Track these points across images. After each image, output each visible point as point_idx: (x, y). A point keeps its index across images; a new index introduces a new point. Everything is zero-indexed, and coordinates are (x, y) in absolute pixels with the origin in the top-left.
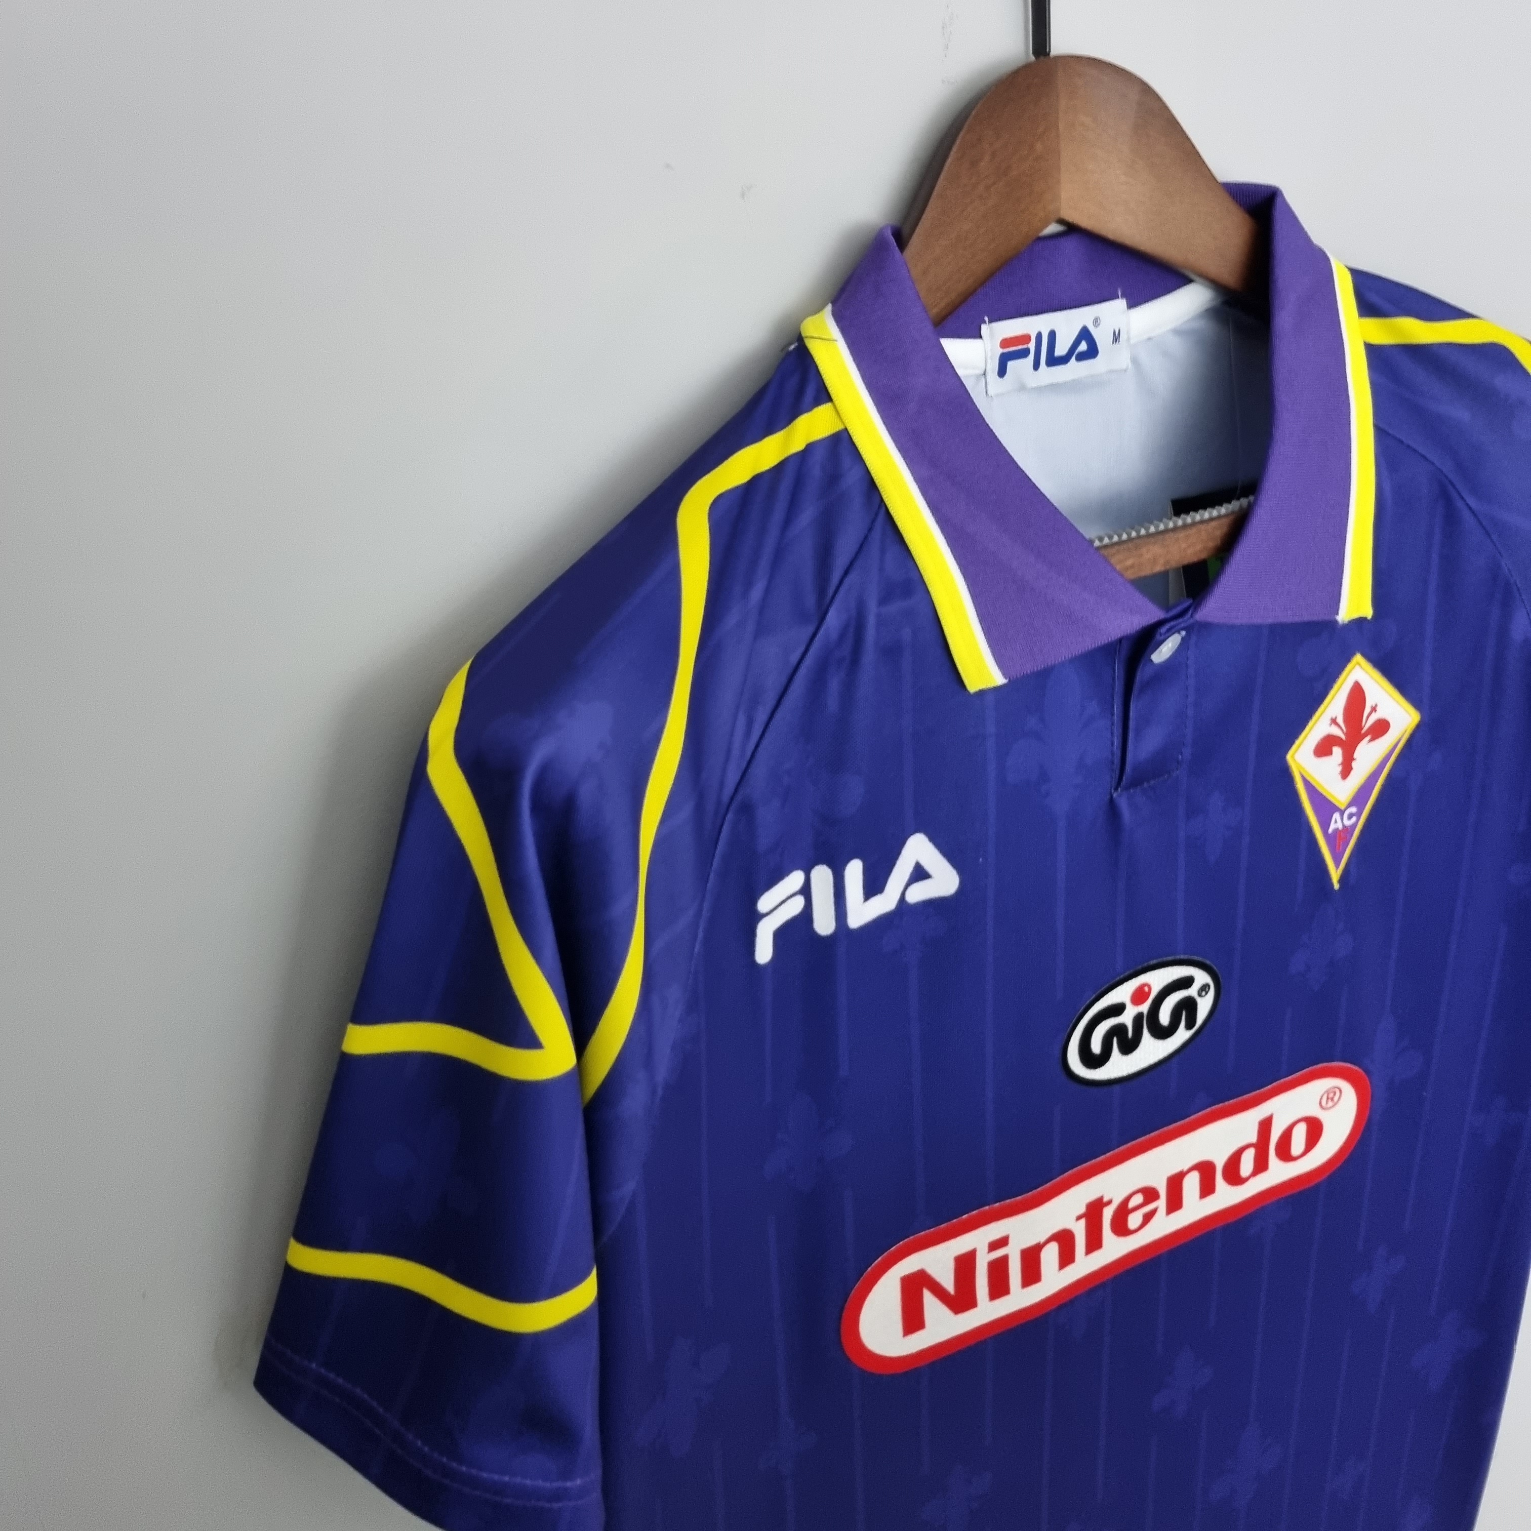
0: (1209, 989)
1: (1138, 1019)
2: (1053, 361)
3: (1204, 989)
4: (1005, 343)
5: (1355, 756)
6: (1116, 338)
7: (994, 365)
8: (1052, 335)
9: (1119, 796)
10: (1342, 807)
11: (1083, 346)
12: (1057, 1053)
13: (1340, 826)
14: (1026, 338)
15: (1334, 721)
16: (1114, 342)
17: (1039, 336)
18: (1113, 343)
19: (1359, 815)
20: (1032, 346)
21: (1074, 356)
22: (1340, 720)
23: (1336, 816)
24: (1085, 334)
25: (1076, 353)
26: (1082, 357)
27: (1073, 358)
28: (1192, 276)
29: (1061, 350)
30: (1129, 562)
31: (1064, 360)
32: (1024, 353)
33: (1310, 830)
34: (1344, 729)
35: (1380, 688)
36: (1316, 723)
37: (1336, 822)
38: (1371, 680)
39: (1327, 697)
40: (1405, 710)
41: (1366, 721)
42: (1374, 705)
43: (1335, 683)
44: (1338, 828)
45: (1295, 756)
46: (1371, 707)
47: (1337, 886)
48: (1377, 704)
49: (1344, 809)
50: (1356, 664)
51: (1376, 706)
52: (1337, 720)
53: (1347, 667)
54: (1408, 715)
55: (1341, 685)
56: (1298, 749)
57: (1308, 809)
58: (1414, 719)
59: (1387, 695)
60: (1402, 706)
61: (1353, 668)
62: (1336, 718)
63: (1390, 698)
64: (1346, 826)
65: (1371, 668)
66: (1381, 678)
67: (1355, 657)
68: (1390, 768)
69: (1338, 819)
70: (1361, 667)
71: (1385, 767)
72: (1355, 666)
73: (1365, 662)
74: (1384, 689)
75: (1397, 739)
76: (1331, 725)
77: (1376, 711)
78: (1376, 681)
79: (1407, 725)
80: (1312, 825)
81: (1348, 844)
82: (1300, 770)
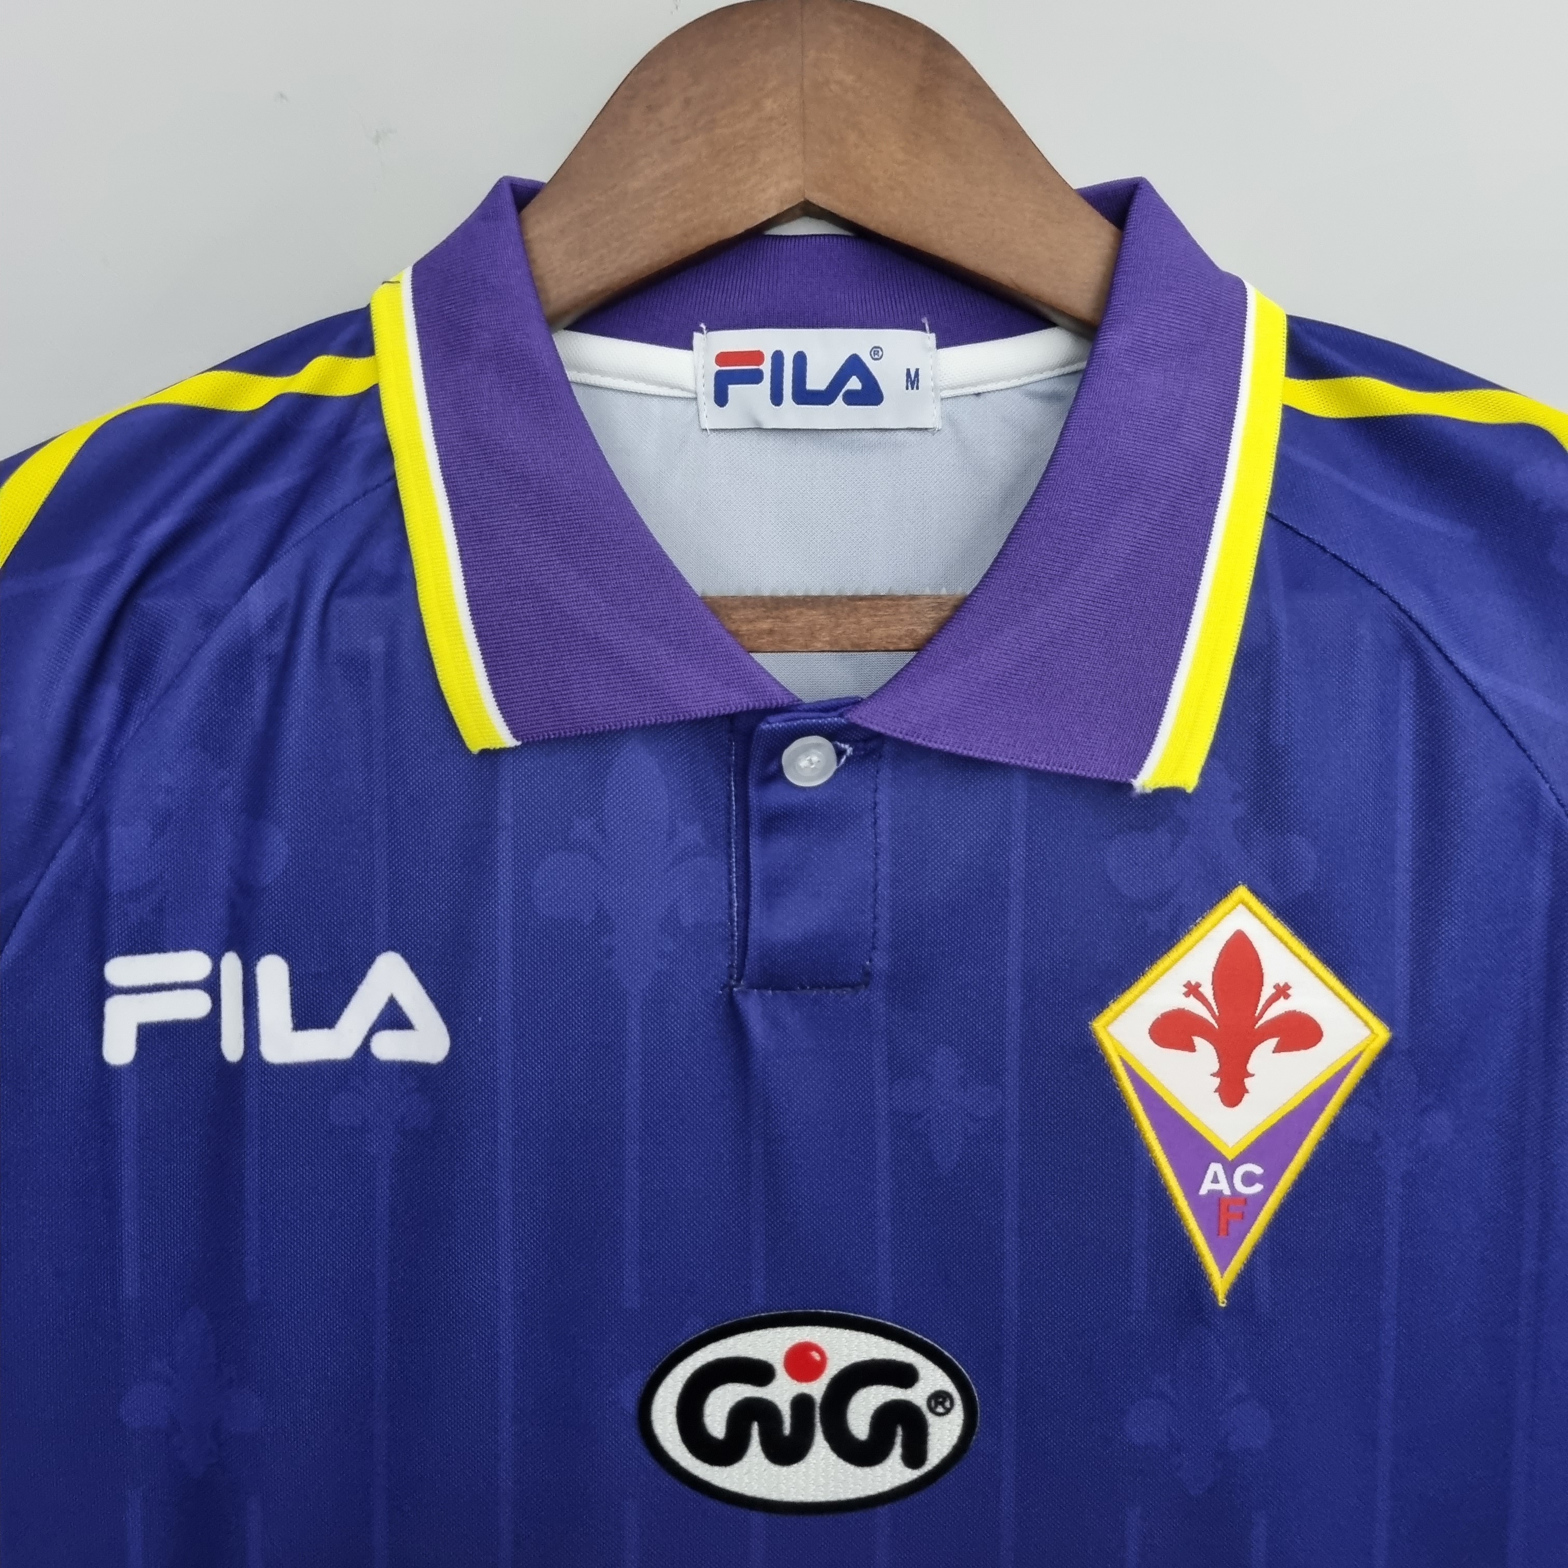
0: (952, 1404)
1: (802, 1404)
2: (804, 396)
3: (939, 1399)
4: (723, 358)
5: (1250, 1067)
6: (913, 380)
7: (707, 388)
8: (800, 360)
9: (744, 993)
10: (1230, 1155)
11: (854, 384)
12: (630, 1405)
13: (1223, 1187)
14: (757, 357)
15: (1193, 990)
16: (910, 388)
17: (778, 357)
18: (907, 388)
19: (1270, 1181)
20: (766, 367)
21: (841, 394)
22: (1207, 990)
23: (1216, 1168)
24: (854, 365)
25: (844, 391)
26: (853, 399)
27: (840, 398)
28: (1055, 318)
29: (817, 381)
30: (765, 625)
31: (824, 398)
32: (755, 377)
33: (1154, 1173)
34: (1216, 1011)
35: (1296, 959)
36: (1153, 982)
37: (1215, 1180)
38: (1275, 938)
39: (1179, 944)
40: (1355, 1012)
41: (1266, 1010)
42: (1281, 985)
43: (1196, 925)
44: (1221, 1192)
45: (1111, 1029)
46: (1274, 987)
47: (1223, 1303)
48: (1290, 984)
49: (1233, 1160)
50: (1239, 903)
51: (1287, 987)
52: (1200, 989)
53: (1221, 903)
54: (1362, 1024)
55: (1208, 931)
56: (1115, 1018)
57: (1147, 1135)
58: (1377, 1035)
59: (1312, 975)
60: (1347, 1004)
61: (1234, 908)
62: (1198, 985)
63: (1320, 983)
64: (1240, 1194)
65: (1272, 918)
66: (1297, 942)
67: (1236, 889)
68: (1334, 1114)
69: (1222, 1176)
70: (1250, 909)
71: (1321, 1110)
72: (1237, 905)
73: (1259, 904)
74: (1305, 963)
75: (1344, 1063)
76: (1187, 995)
77: (1287, 996)
78: (1286, 944)
79: (1362, 1042)
80: (1159, 1168)
81: (1247, 1230)
82: (1123, 1056)
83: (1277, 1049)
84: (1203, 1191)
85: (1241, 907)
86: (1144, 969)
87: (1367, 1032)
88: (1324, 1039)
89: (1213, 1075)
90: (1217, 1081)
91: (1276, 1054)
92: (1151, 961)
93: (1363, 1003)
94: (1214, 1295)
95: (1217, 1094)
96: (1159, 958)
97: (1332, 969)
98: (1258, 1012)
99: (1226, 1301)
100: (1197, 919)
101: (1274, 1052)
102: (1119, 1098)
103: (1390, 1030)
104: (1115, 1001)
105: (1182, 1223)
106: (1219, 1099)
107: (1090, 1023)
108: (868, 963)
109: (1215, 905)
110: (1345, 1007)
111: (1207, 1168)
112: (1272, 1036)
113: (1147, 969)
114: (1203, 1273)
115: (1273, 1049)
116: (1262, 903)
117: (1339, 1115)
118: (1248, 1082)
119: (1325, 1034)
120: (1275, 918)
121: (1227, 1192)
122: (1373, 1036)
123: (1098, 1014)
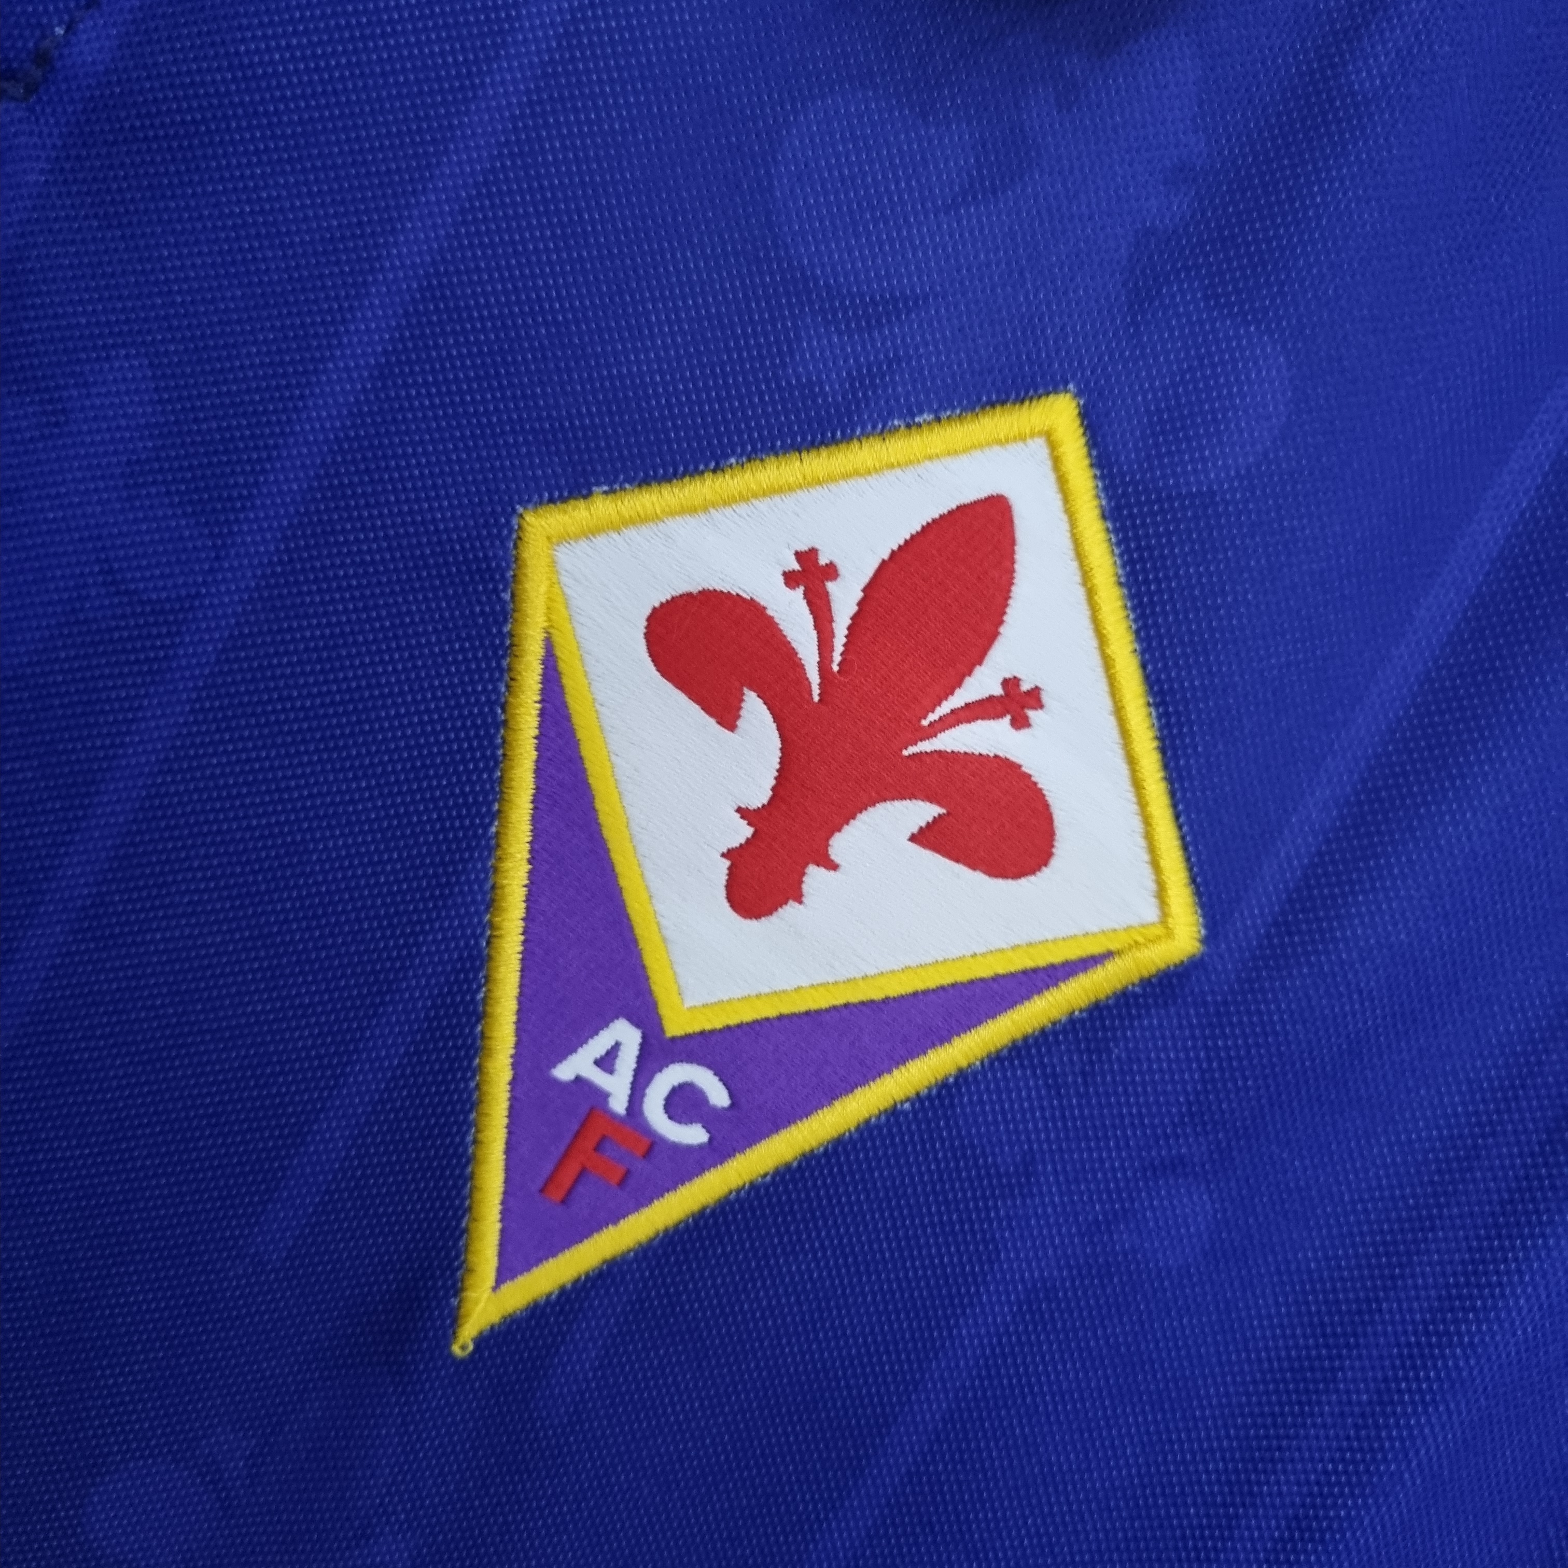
5: (839, 845)
10: (676, 1024)
13: (616, 1087)
15: (811, 575)
19: (732, 1136)
22: (845, 597)
23: (623, 1035)
34: (837, 658)
35: (1094, 643)
36: (730, 501)
37: (606, 1062)
38: (1075, 564)
39: (843, 446)
40: (1152, 848)
41: (958, 722)
42: (1025, 687)
43: (908, 426)
44: (602, 1096)
45: (563, 555)
46: (1006, 683)
47: (463, 1348)
48: (1045, 698)
49: (674, 1039)
50: (1040, 434)
51: (1034, 698)
52: (831, 586)
53: (998, 409)
54: (1152, 886)
55: (930, 458)
56: (590, 533)
57: (507, 865)
58: (1169, 934)
59: (1108, 702)
60: (1147, 821)
61: (1022, 438)
62: (831, 572)
63: (1115, 734)
64: (645, 1129)
65: (1096, 512)
66: (1119, 603)
67: (1052, 398)
68: (964, 1064)
69: (627, 1061)
70: (1056, 462)
71: (942, 1037)
72: (1032, 435)
73: (1086, 462)
74: (1107, 663)
75: (1056, 956)
76: (791, 579)
77: (1020, 722)
78: (1090, 594)
79: (1128, 929)
80: (490, 958)
81: (615, 1217)
82: (557, 639)
83: (922, 837)
84: (564, 1072)
85: (1039, 446)
86: (726, 457)
87: (1151, 913)
88: (1046, 872)
89: (743, 812)
90: (743, 832)
91: (913, 847)
92: (754, 450)
93: (1183, 838)
94: (452, 1320)
95: (727, 863)
96: (776, 454)
97: (1159, 717)
98: (933, 717)
99: (471, 1347)
100: (921, 412)
101: (913, 838)
102: (492, 738)
103: (1205, 941)
104: (612, 491)
105: (472, 1116)
106: (723, 878)
107: (520, 509)
108: (60, 31)
109: (983, 408)
110: (1136, 823)
111: (603, 1023)
112: (931, 798)
113: (733, 460)
114: (457, 1257)
115: (915, 830)
116: (1092, 465)
117: (975, 1074)
118: (814, 876)
119: (1054, 862)
120: (1104, 517)
121: (619, 1104)
122: (1159, 931)
123: (552, 500)
